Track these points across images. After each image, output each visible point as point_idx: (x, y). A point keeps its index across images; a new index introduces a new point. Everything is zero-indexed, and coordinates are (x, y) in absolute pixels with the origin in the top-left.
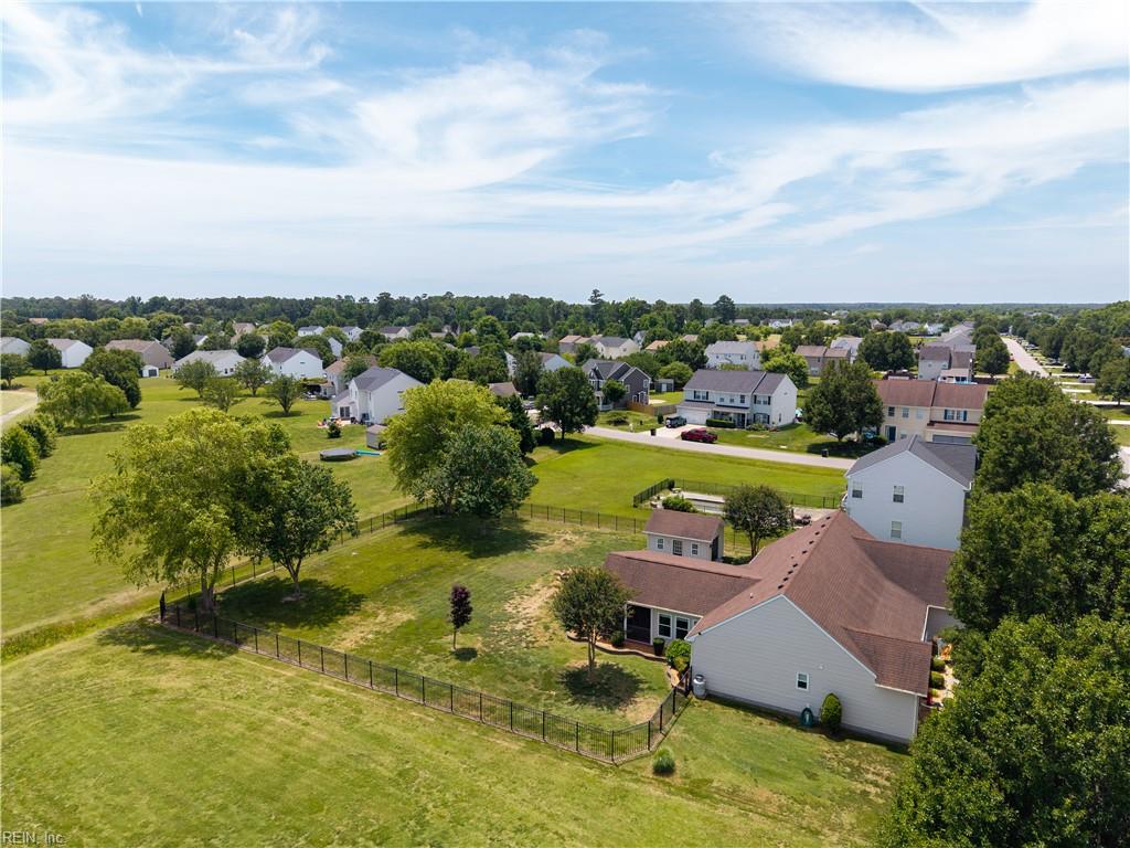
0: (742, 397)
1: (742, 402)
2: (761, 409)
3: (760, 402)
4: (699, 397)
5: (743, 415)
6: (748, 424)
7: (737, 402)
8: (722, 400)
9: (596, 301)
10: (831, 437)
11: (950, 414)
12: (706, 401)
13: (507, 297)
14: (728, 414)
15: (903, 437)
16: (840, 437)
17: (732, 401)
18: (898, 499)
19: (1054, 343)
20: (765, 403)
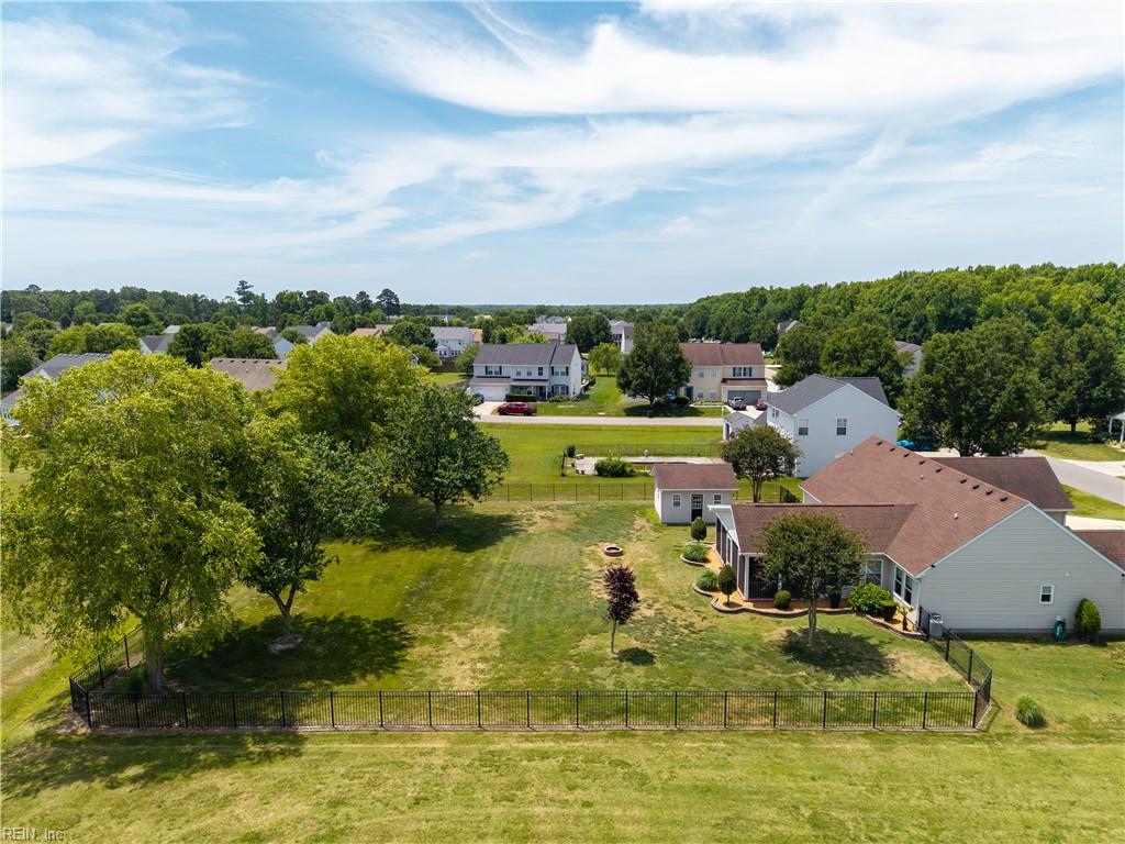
0: (540, 369)
1: (540, 374)
2: (559, 380)
3: (557, 374)
4: (491, 373)
5: (541, 388)
6: (549, 397)
7: (535, 375)
8: (518, 374)
9: (244, 293)
10: (644, 401)
11: (737, 371)
12: (499, 376)
13: (117, 291)
14: (527, 387)
15: (701, 396)
16: (651, 399)
17: (529, 374)
18: (841, 431)
19: (699, 325)
20: (563, 374)
